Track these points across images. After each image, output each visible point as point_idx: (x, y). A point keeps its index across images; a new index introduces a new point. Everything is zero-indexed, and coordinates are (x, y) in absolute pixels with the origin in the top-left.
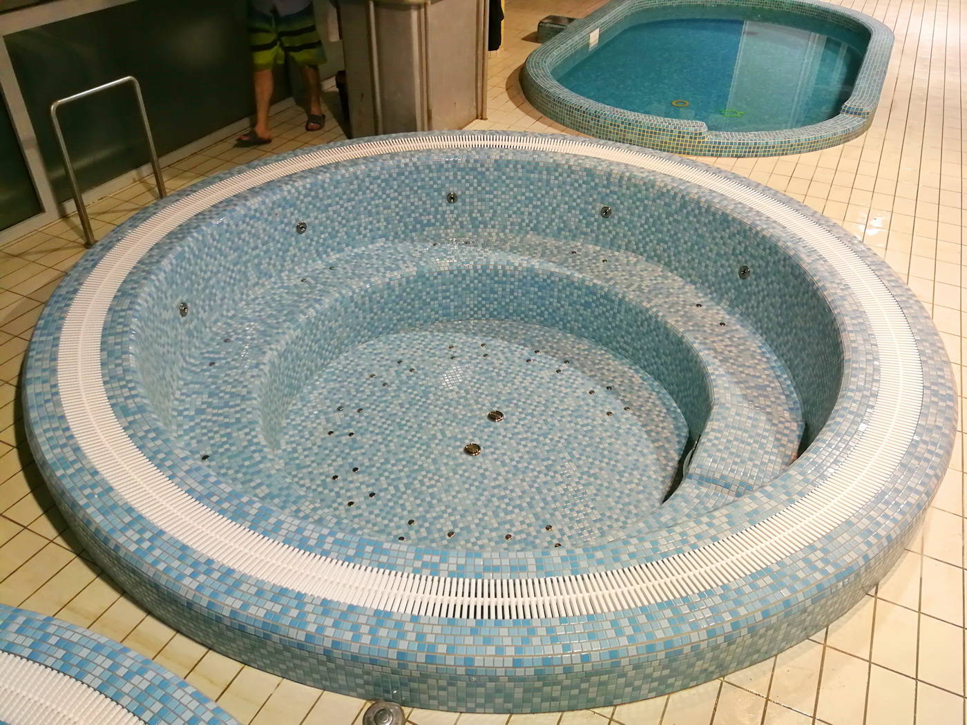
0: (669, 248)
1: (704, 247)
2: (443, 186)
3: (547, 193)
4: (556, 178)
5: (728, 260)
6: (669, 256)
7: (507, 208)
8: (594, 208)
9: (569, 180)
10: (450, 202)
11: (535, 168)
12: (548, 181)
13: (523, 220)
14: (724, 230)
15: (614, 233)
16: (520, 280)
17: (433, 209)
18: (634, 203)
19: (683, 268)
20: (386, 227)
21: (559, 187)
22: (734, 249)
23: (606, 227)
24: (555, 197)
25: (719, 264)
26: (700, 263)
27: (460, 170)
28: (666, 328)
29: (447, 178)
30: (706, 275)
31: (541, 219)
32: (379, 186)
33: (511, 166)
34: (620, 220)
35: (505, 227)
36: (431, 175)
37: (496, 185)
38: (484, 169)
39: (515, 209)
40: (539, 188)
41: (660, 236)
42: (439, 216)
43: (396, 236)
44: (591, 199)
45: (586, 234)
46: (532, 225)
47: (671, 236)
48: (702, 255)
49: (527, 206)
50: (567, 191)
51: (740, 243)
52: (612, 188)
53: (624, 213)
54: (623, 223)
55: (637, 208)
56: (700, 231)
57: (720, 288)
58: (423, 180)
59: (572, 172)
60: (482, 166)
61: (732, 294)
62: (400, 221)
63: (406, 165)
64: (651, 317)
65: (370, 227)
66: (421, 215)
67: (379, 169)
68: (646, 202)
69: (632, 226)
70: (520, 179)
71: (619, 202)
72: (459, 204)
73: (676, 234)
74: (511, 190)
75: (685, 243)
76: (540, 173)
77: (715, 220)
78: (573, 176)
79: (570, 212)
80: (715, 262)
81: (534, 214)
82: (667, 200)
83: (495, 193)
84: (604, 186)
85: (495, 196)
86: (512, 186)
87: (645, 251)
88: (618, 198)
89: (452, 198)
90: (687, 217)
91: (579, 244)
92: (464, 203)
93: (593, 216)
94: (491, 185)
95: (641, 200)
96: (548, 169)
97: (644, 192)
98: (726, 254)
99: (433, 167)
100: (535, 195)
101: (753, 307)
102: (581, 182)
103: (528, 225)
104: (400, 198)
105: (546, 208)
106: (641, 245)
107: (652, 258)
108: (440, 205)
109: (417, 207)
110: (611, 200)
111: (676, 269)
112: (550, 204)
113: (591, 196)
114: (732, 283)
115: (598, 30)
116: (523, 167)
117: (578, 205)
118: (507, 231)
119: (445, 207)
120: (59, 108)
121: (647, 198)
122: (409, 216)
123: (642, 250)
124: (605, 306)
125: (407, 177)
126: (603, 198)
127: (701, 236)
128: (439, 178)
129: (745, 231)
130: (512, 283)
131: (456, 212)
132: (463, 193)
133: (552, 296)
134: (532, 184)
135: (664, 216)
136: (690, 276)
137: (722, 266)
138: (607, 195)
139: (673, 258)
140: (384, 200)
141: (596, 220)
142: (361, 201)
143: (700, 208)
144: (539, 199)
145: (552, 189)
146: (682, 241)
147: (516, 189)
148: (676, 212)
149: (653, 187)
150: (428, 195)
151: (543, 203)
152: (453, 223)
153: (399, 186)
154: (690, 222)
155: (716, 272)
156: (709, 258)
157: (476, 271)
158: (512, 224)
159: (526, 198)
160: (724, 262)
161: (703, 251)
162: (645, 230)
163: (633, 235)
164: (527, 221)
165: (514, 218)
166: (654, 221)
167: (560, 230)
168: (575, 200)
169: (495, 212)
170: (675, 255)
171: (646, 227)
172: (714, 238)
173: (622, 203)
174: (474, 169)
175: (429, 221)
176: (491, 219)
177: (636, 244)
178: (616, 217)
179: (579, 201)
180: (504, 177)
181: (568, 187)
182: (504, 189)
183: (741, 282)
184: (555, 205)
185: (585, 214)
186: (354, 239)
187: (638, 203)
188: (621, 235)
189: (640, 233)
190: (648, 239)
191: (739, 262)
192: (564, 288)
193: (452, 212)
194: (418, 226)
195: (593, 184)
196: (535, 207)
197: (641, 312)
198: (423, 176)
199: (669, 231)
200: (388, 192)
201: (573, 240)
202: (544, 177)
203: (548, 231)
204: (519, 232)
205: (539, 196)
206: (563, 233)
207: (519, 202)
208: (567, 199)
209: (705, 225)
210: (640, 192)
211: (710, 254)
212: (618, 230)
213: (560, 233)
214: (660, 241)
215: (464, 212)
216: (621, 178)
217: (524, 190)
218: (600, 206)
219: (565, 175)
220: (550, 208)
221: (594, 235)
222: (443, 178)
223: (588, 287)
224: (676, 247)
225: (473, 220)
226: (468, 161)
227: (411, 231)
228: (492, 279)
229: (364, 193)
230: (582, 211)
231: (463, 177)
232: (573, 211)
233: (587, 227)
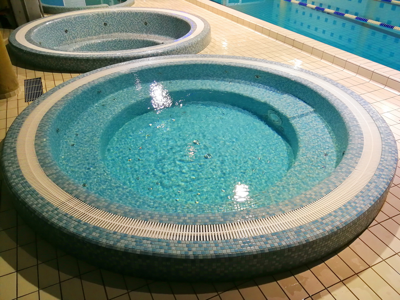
0: (125, 27)
1: (134, 23)
2: (63, 28)
3: (89, 24)
5: (141, 23)
6: (126, 29)
7: (80, 31)
11: (84, 17)
13: (85, 34)
14: (137, 16)
15: (109, 29)
17: (63, 36)
18: (112, 19)
19: (130, 30)
21: (91, 21)
22: (141, 19)
23: (107, 28)
24: (91, 24)
26: (134, 27)
27: (66, 22)
28: (138, 40)
29: (64, 25)
30: (137, 29)
31: (89, 32)
32: (50, 30)
33: (78, 18)
34: (110, 25)
35: (81, 37)
36: (60, 25)
39: (82, 31)
40: (87, 23)
42: (65, 37)
45: (102, 32)
46: (88, 34)
47: (124, 24)
48: (134, 25)
49: (85, 29)
50: (94, 22)
51: (142, 17)
52: (105, 17)
53: (110, 23)
55: (113, 20)
57: (142, 31)
58: (58, 27)
60: (71, 20)
61: (145, 30)
62: (57, 41)
66: (61, 38)
69: (113, 26)
70: (81, 21)
72: (68, 33)
73: (125, 23)
74: (80, 25)
75: (128, 24)
76: (86, 18)
77: (134, 15)
78: (94, 17)
79: (96, 27)
80: (138, 25)
81: (87, 31)
82: (120, 15)
84: (103, 17)
85: (76, 28)
87: (119, 31)
89: (66, 31)
90: (127, 17)
92: (69, 32)
93: (102, 26)
94: (74, 25)
95: (113, 18)
98: (139, 22)
99: (60, 22)
100: (86, 25)
101: (151, 30)
102: (96, 18)
104: (55, 33)
105: (90, 28)
107: (121, 32)
108: (64, 34)
109: (59, 36)
110: (106, 20)
112: (91, 27)
113: (100, 21)
114: (144, 27)
116: (81, 18)
117: (98, 25)
119: (66, 34)
121: (115, 16)
122: (58, 39)
125: (55, 27)
126: (103, 21)
127: (132, 20)
128: (62, 26)
129: (142, 14)
132: (68, 29)
134: (84, 22)
135: (121, 19)
136: (133, 32)
137: (140, 25)
138: (104, 19)
140: (52, 34)
141: (103, 27)
142: (48, 35)
143: (129, 14)
144: (87, 26)
148: (123, 17)
149: (115, 13)
150: (61, 31)
151: (89, 27)
152: (69, 39)
153: (54, 30)
154: (128, 18)
155: (139, 27)
156: (136, 25)
158: (83, 35)
159: (84, 27)
163: (114, 28)
165: (83, 34)
166: (119, 22)
167: (95, 33)
168: (96, 24)
169: (77, 33)
171: (117, 24)
172: (135, 19)
173: (109, 20)
174: (69, 21)
175: (63, 39)
176: (77, 35)
177: (116, 30)
178: (108, 24)
180: (77, 22)
182: (78, 25)
183: (146, 26)
184: (92, 27)
188: (111, 29)
189: (116, 26)
190: (118, 27)
191: (143, 22)
193: (67, 36)
194: (61, 41)
195: (100, 17)
196: (87, 29)
199: (123, 23)
200: (52, 32)
201: (100, 35)
202: (87, 19)
203: (92, 34)
204: (85, 37)
207: (82, 28)
208: (94, 24)
209: (132, 17)
210: (112, 15)
214: (122, 26)
215: (70, 35)
216: (106, 13)
217: (83, 24)
218: (103, 23)
219: (92, 17)
221: (104, 32)
224: (127, 26)
226: (67, 19)
227: (60, 43)
229: (48, 32)
230: (99, 26)
231: (67, 24)
233: (102, 30)
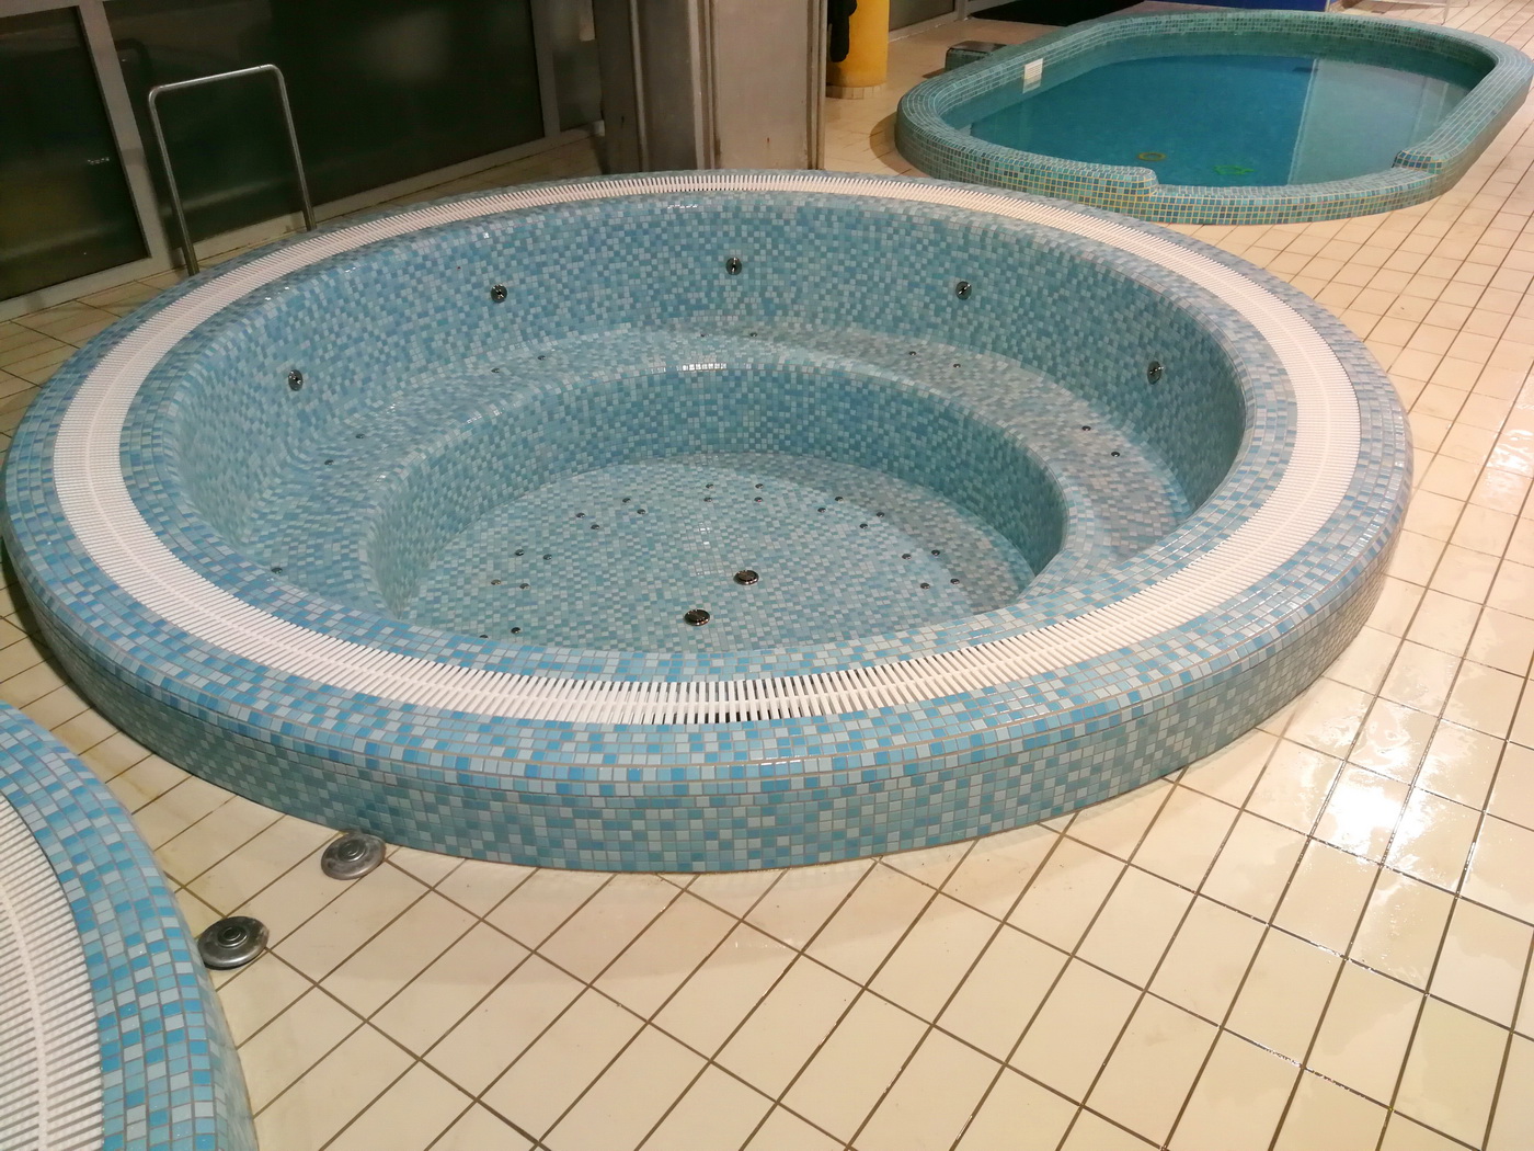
0: (1053, 344)
1: (1102, 338)
2: (720, 247)
3: (877, 260)
4: (890, 237)
5: (1133, 356)
6: (1054, 358)
7: (816, 285)
8: (946, 285)
9: (908, 239)
10: (730, 273)
11: (858, 221)
12: (878, 242)
13: (842, 305)
14: (1128, 307)
15: (975, 323)
16: (823, 390)
17: (704, 283)
18: (1003, 273)
19: (1074, 375)
20: (633, 306)
21: (895, 251)
22: (1141, 337)
23: (965, 315)
24: (888, 268)
25: (1122, 363)
26: (1096, 365)
27: (747, 222)
28: (1025, 458)
29: (726, 234)
30: (1105, 384)
31: (868, 302)
32: (622, 241)
33: (822, 217)
34: (985, 301)
35: (815, 316)
36: (701, 228)
37: (799, 247)
38: (781, 222)
39: (829, 286)
40: (865, 253)
41: (1041, 325)
42: (714, 295)
43: (648, 321)
44: (941, 270)
45: (934, 326)
46: (855, 312)
47: (1057, 324)
48: (1099, 351)
49: (847, 282)
50: (907, 258)
51: (1148, 326)
52: (971, 251)
53: (989, 290)
54: (988, 307)
56: (1096, 313)
57: (1123, 403)
58: (689, 235)
59: (913, 226)
60: (779, 216)
61: (1138, 412)
62: (654, 298)
63: (664, 211)
64: (1006, 443)
65: (607, 303)
66: (687, 290)
67: (621, 214)
68: (1020, 271)
69: (1000, 312)
70: (835, 238)
71: (981, 273)
72: (745, 275)
73: (1063, 319)
74: (824, 255)
75: (1076, 333)
76: (866, 229)
77: (1115, 291)
78: (914, 233)
79: (910, 291)
80: (1117, 361)
81: (858, 295)
82: (1050, 266)
83: (799, 260)
84: (960, 249)
85: (800, 266)
86: (824, 249)
87: (1020, 351)
88: (981, 267)
89: (734, 267)
90: (1078, 291)
91: (924, 342)
92: (752, 275)
93: (945, 297)
94: (793, 248)
95: (1013, 268)
96: (877, 223)
97: (1017, 255)
98: (1130, 345)
99: (704, 215)
100: (859, 265)
101: (1164, 428)
102: (926, 242)
103: (849, 312)
104: (654, 262)
105: (876, 285)
106: (1014, 342)
107: (1030, 363)
108: (716, 276)
109: (680, 278)
110: (970, 271)
111: (1064, 377)
112: (882, 279)
113: (942, 265)
114: (1139, 391)
115: (1040, 62)
116: (840, 219)
117: (923, 280)
118: (818, 321)
119: (724, 280)
120: (160, 98)
121: (1021, 264)
122: (669, 291)
123: (1015, 349)
124: (945, 429)
125: (664, 231)
126: (958, 268)
127: (1097, 321)
128: (714, 234)
129: (1155, 305)
130: (811, 395)
131: (740, 288)
132: (751, 259)
133: (870, 417)
134: (854, 246)
135: (1046, 292)
136: (1082, 387)
138: (964, 262)
139: (1059, 360)
140: (630, 264)
141: (950, 304)
142: (593, 263)
143: (1095, 274)
144: (864, 271)
145: (883, 255)
146: (1072, 330)
147: (830, 255)
148: (1063, 285)
149: (1029, 245)
150: (697, 259)
151: (871, 278)
152: (736, 306)
153: (653, 244)
154: (1082, 299)
155: (1118, 377)
156: (1108, 356)
157: (756, 372)
158: (825, 310)
159: (848, 269)
160: (1128, 359)
161: (1100, 344)
162: (1020, 317)
163: (1002, 325)
164: (848, 306)
165: (828, 302)
166: (1033, 301)
167: (897, 320)
168: (917, 273)
169: (799, 290)
170: (1062, 355)
171: (1021, 311)
172: (1115, 322)
173: (986, 275)
174: (766, 221)
175: (699, 300)
176: (794, 302)
177: (1008, 341)
178: (978, 298)
179: (923, 273)
180: (812, 236)
181: (907, 252)
182: (812, 254)
183: (1150, 389)
184: (888, 280)
185: (933, 294)
186: (582, 320)
187: (1009, 274)
188: (986, 326)
189: (1013, 322)
190: (1024, 332)
191: (1147, 356)
192: (888, 403)
193: (734, 289)
194: (682, 308)
195: (943, 245)
196: (859, 283)
197: (994, 435)
198: (689, 229)
199: (1053, 315)
200: (635, 251)
201: (916, 336)
202: (872, 235)
203: (879, 322)
204: (836, 323)
205: (865, 265)
206: (902, 325)
207: (835, 274)
208: (906, 270)
209: (1103, 301)
210: (1011, 255)
211: (1110, 349)
212: (982, 318)
213: (896, 326)
214: (1044, 333)
215: (753, 288)
216: (985, 232)
217: (842, 256)
218: (954, 281)
219: (902, 232)
220: (882, 285)
221: (946, 328)
222: (720, 234)
223: (921, 401)
224: (1064, 342)
225: (767, 302)
226: (757, 209)
227: (672, 315)
228: (782, 387)
229: (598, 250)
230: (930, 289)
231: (750, 234)
232: (916, 290)
233: (937, 315)
